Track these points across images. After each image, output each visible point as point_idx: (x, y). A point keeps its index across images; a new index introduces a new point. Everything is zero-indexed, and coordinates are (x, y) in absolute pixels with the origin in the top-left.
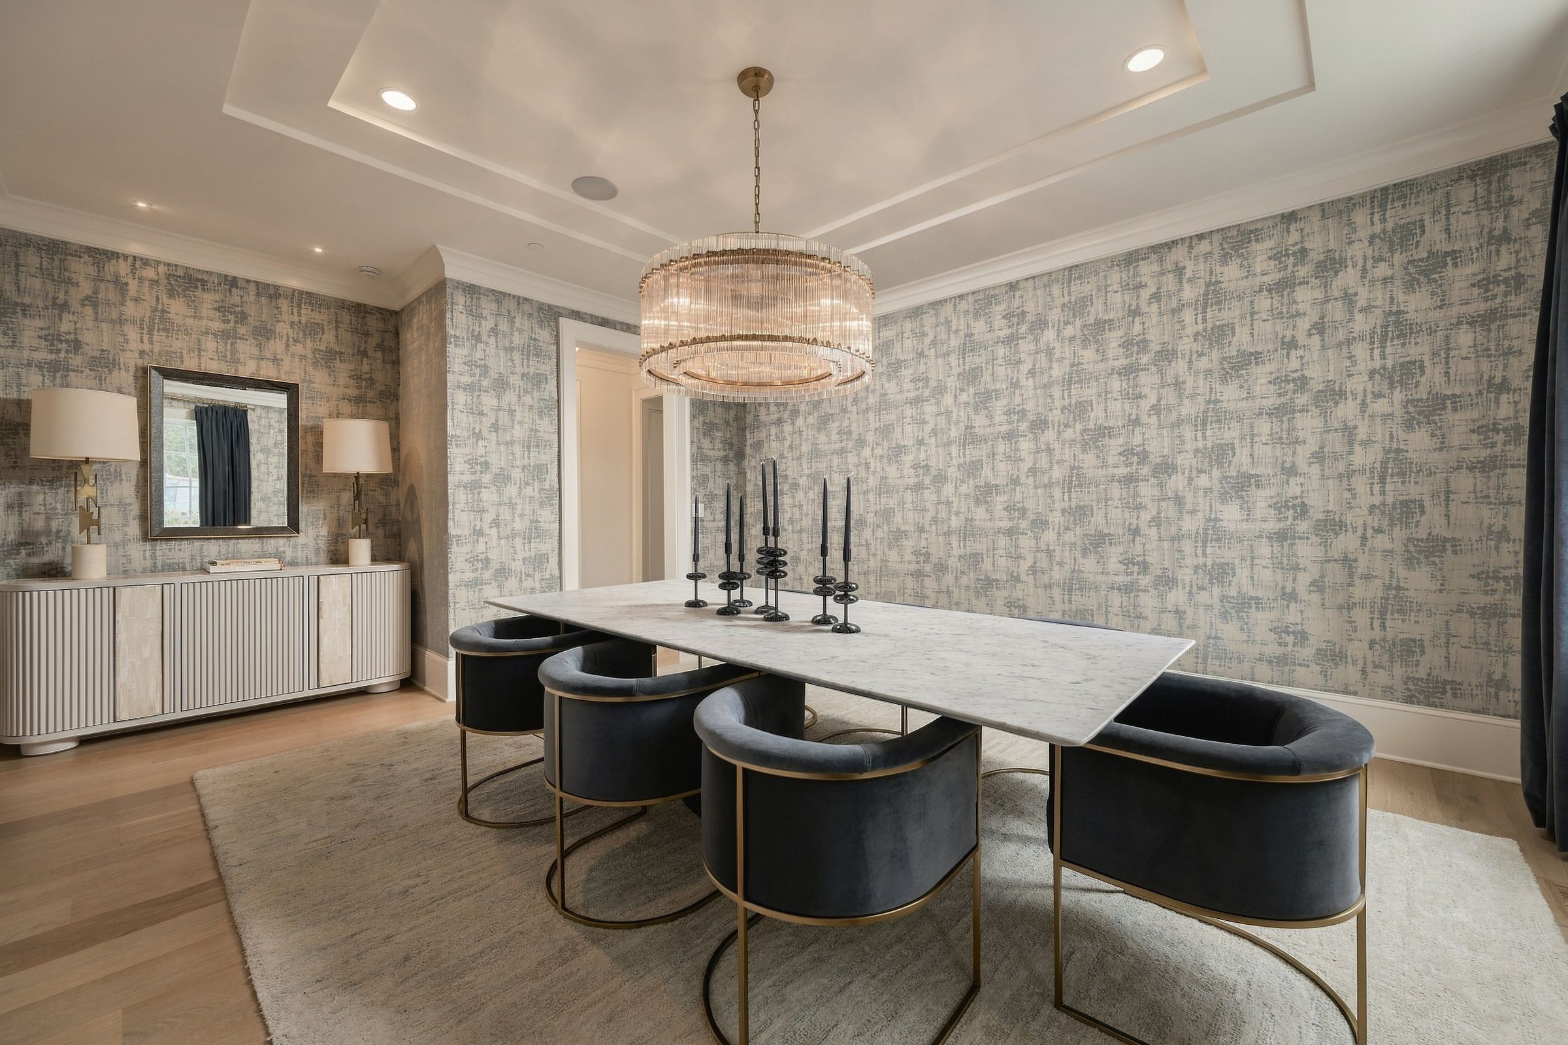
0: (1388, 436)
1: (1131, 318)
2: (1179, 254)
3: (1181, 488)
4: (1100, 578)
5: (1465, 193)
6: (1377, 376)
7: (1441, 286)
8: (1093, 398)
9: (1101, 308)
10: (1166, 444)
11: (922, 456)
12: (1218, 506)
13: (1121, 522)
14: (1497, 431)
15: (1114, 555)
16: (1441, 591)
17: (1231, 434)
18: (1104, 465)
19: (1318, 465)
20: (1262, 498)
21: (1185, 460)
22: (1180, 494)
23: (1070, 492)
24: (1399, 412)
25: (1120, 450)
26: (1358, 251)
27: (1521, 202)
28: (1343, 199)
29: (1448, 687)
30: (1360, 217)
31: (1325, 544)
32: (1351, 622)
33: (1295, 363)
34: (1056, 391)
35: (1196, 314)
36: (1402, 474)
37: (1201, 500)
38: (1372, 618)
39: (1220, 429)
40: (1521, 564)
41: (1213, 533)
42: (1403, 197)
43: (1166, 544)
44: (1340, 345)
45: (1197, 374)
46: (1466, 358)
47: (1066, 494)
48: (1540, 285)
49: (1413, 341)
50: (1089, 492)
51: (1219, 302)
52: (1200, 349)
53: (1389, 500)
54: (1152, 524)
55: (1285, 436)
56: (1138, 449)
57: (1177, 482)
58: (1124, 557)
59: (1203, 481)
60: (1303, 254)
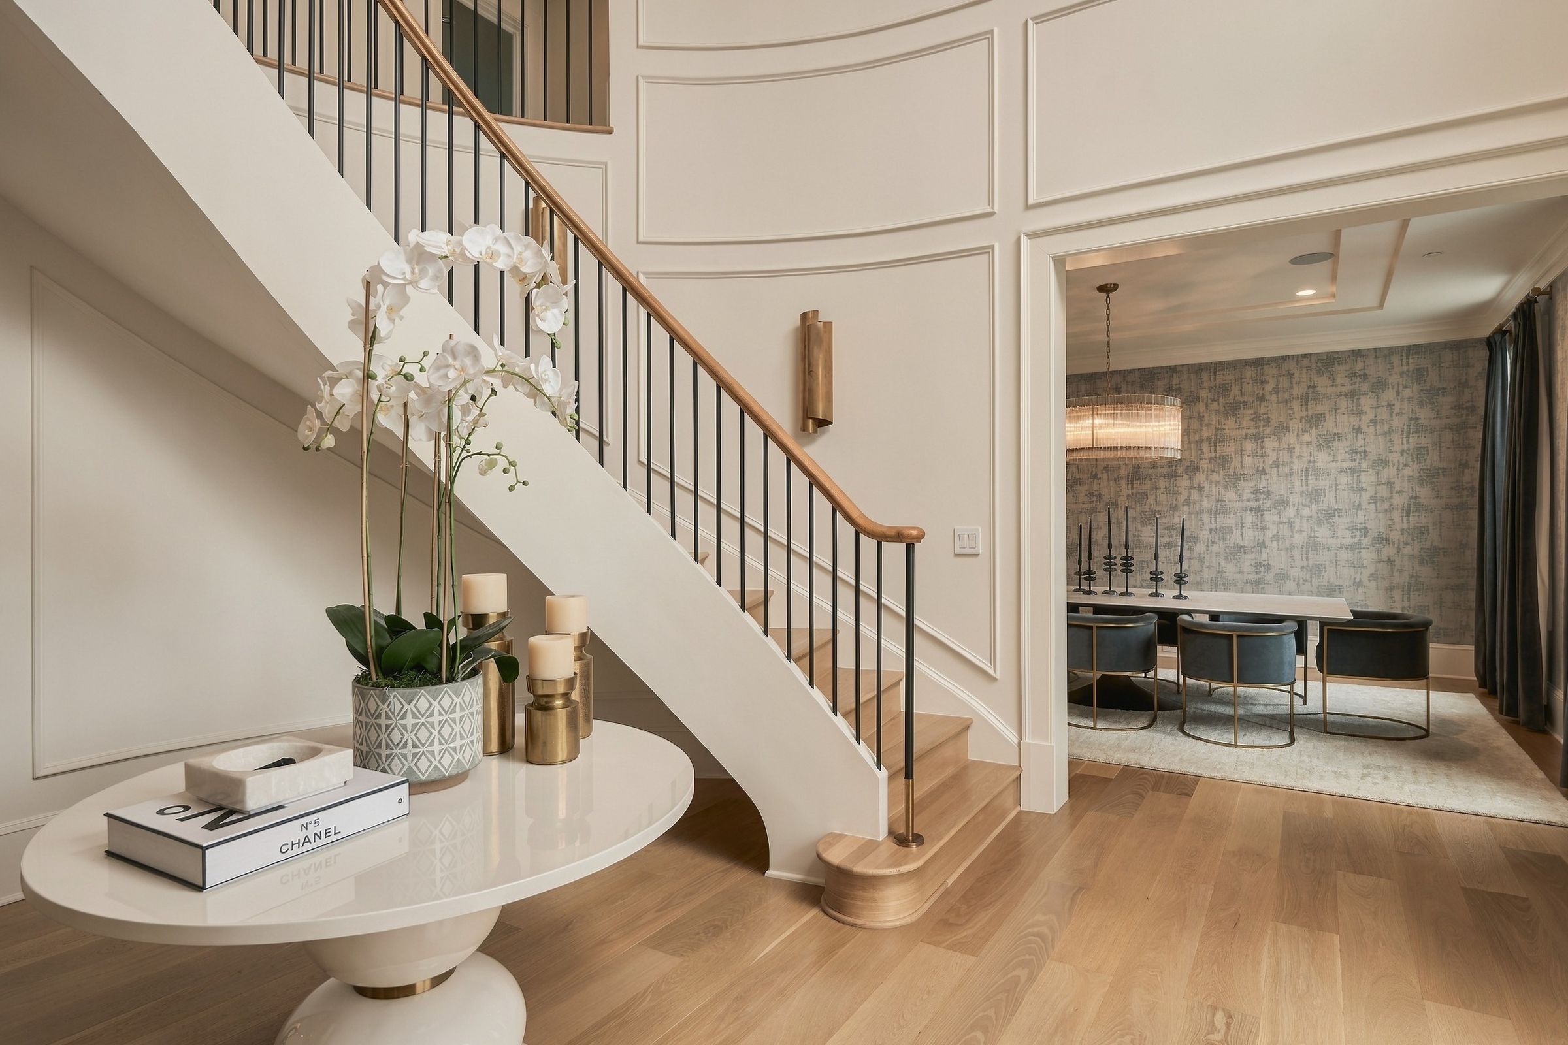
0: (1411, 489)
1: (1259, 402)
2: (1291, 365)
3: (1292, 516)
4: (1237, 576)
5: (1448, 356)
6: (1405, 454)
7: (1437, 406)
8: (1233, 454)
9: (1238, 393)
10: (1282, 488)
11: (1095, 487)
12: (1316, 528)
13: (1252, 538)
14: (1463, 489)
15: (1248, 560)
16: (1437, 577)
17: (1323, 483)
18: (1241, 500)
19: (1373, 504)
20: (1342, 522)
21: (1295, 498)
22: (1292, 520)
23: (1215, 517)
24: (1416, 475)
25: (1252, 490)
26: (1394, 379)
27: (1473, 366)
28: (1387, 348)
29: (1441, 631)
30: (1395, 360)
31: (1378, 551)
32: (1392, 598)
33: (1360, 442)
34: (1206, 448)
35: (1302, 405)
36: (1418, 510)
37: (1305, 525)
38: (1403, 594)
39: (1316, 479)
40: (1475, 562)
41: (1313, 545)
42: (1417, 353)
43: (1283, 553)
44: (1385, 434)
45: (1302, 443)
46: (1449, 448)
47: (1213, 519)
48: (1483, 413)
49: (1423, 435)
50: (1229, 517)
51: (1315, 399)
52: (1304, 428)
53: (1411, 525)
54: (1273, 539)
55: (1355, 486)
56: (1264, 490)
57: (1290, 512)
58: (1254, 562)
59: (1306, 512)
60: (1365, 377)
